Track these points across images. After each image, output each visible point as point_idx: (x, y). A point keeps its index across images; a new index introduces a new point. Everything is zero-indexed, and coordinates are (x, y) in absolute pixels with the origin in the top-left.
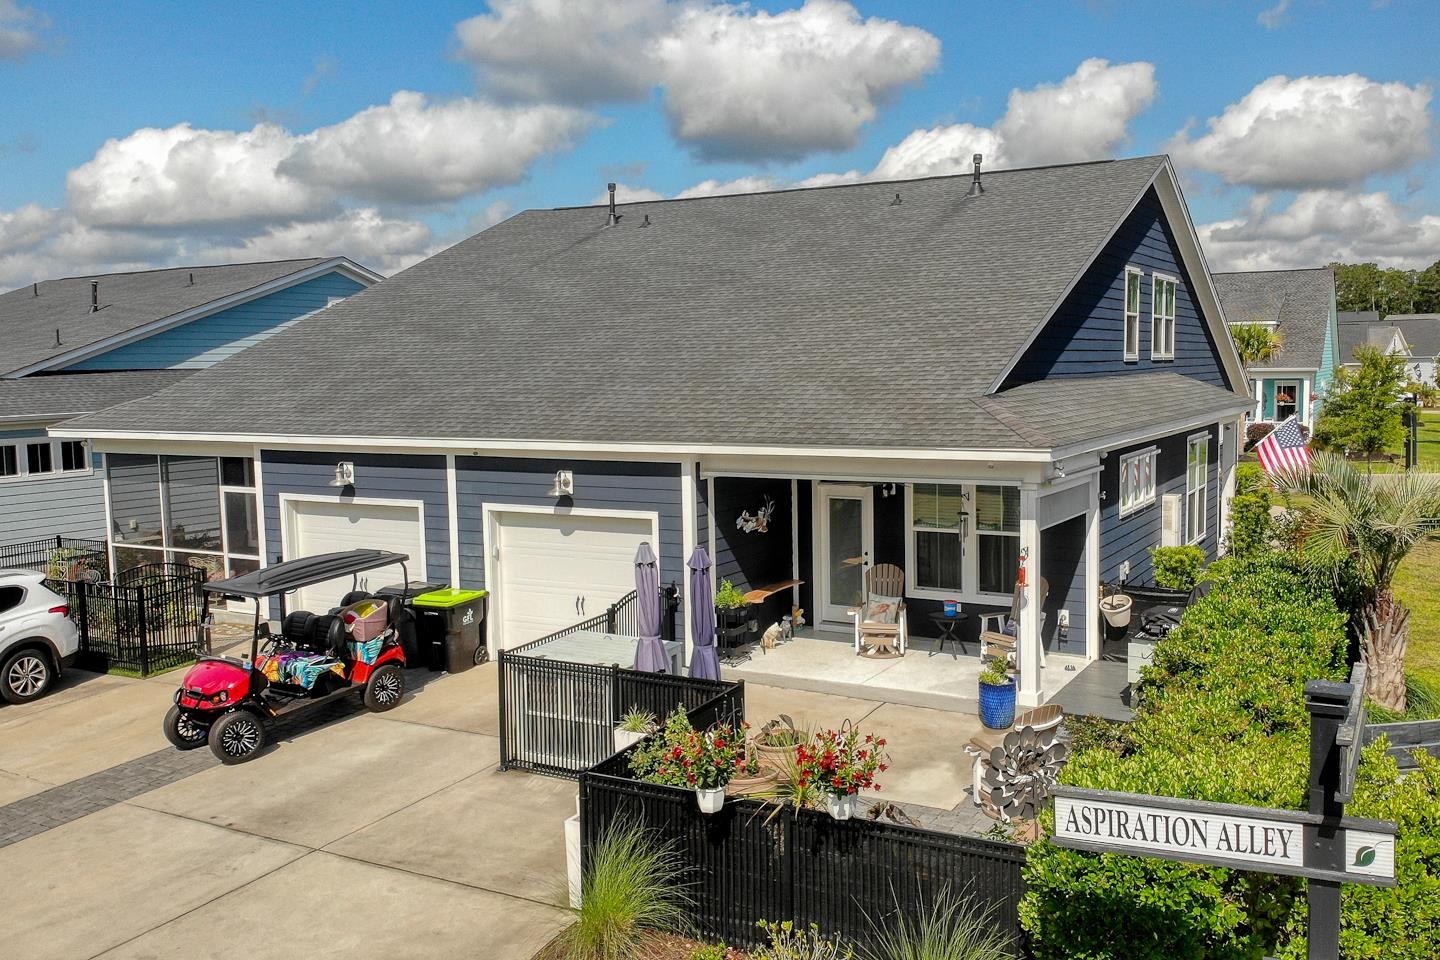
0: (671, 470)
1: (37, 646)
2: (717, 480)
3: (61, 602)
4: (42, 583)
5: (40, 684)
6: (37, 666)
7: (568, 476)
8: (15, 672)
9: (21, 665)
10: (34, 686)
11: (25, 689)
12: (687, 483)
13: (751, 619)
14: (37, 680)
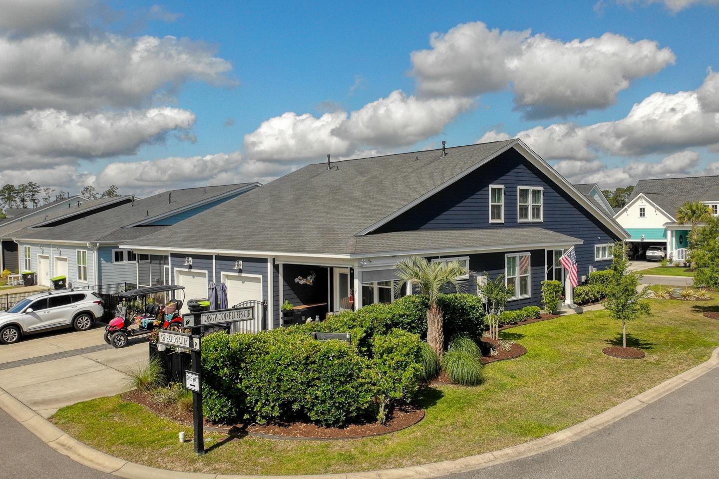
0: (264, 260)
1: (88, 313)
2: (283, 264)
3: (99, 300)
4: (93, 293)
5: (88, 326)
6: (87, 320)
7: (241, 262)
8: (79, 321)
9: (82, 319)
10: (86, 326)
11: (83, 327)
12: (270, 266)
13: (303, 315)
14: (87, 324)
